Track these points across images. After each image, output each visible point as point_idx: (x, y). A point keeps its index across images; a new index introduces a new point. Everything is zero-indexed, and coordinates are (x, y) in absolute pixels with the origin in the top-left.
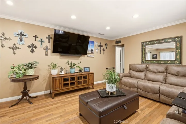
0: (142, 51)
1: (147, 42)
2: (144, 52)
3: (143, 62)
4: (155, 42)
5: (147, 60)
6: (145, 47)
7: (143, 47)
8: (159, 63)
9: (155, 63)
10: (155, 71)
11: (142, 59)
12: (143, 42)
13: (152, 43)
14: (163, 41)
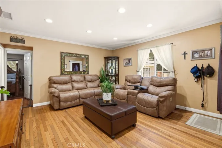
0: (61, 62)
1: (67, 53)
2: (63, 62)
3: (62, 74)
4: (73, 55)
5: (67, 72)
6: (64, 57)
7: (63, 58)
8: (76, 74)
9: (73, 74)
10: (79, 80)
11: (61, 71)
12: (62, 52)
13: (71, 55)
14: (79, 56)
